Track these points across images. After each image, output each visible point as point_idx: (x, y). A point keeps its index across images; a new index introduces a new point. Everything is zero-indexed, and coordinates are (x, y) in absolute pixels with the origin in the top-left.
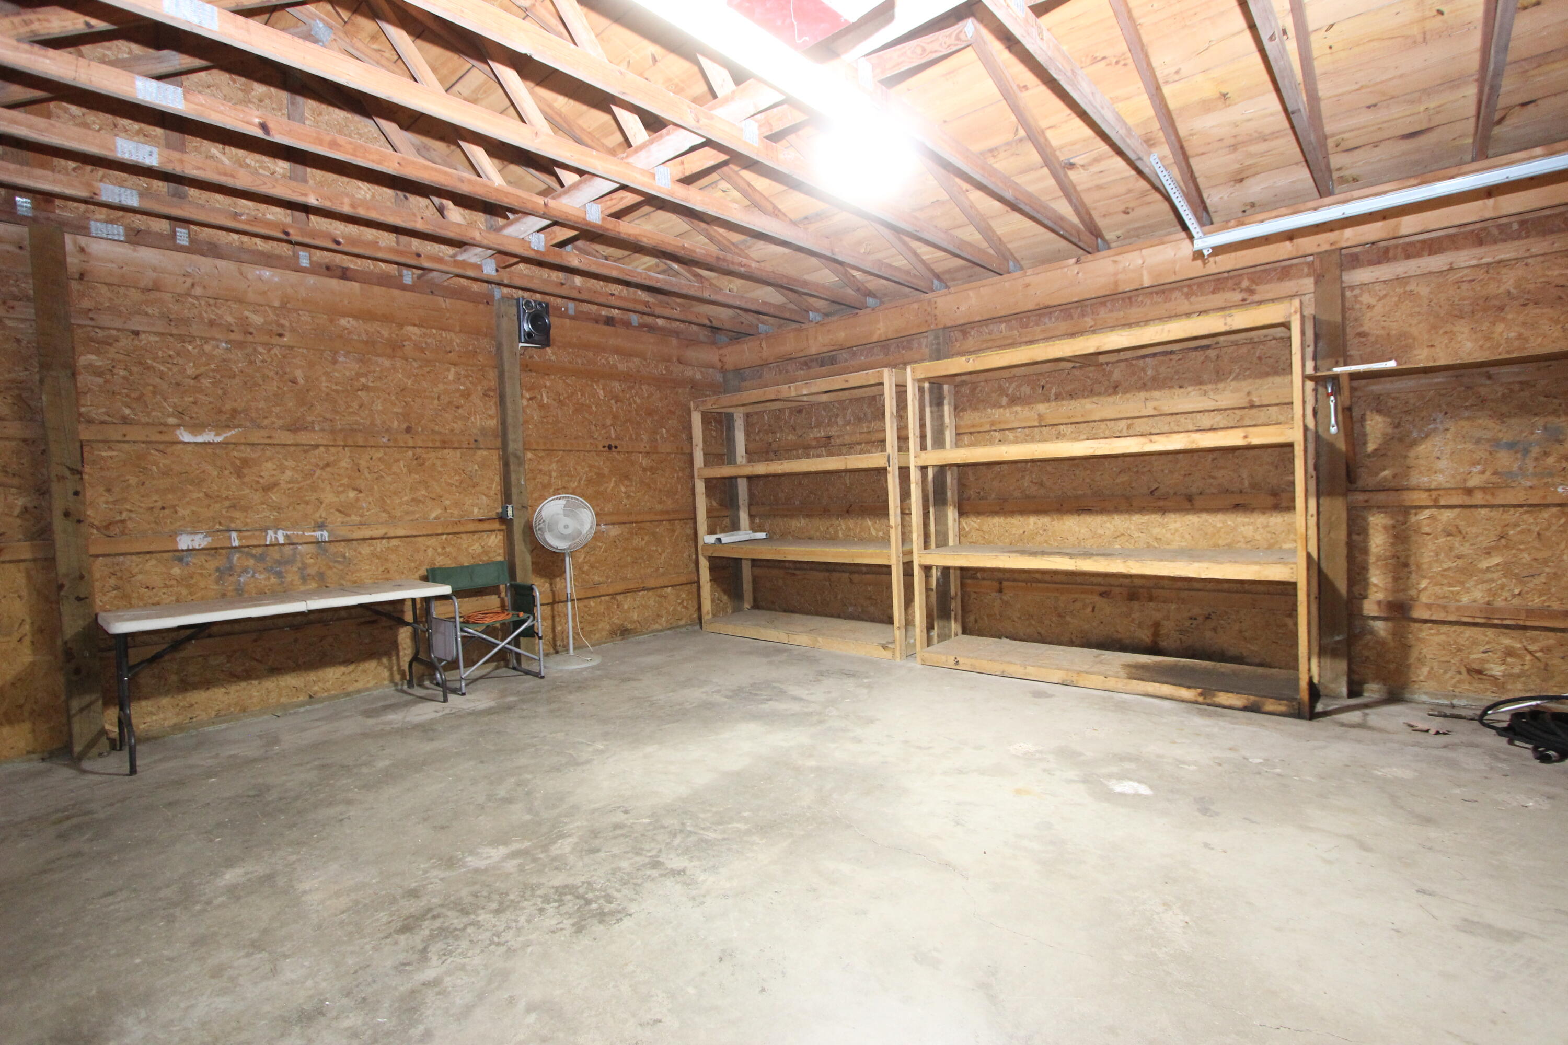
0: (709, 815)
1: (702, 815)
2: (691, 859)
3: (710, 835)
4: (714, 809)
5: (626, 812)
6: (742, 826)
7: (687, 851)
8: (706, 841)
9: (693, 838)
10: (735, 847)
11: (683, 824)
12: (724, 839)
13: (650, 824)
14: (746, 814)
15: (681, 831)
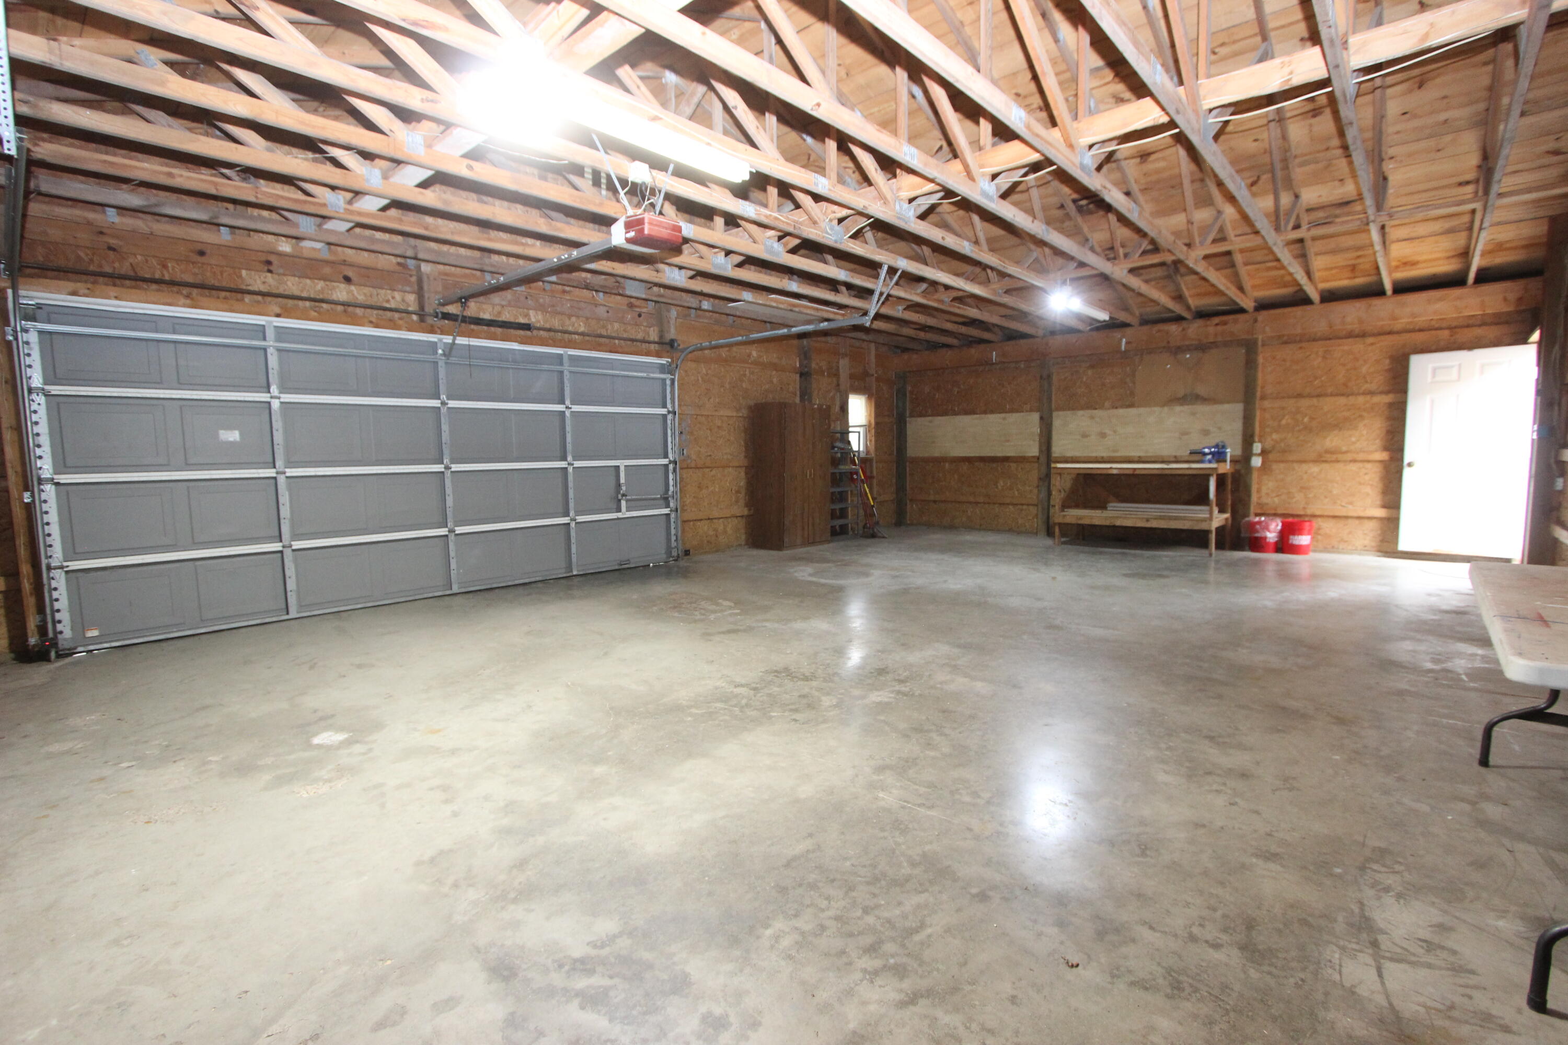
0: (721, 718)
1: (727, 718)
2: (732, 692)
3: (719, 705)
4: (717, 722)
5: (795, 720)
6: (694, 711)
7: (736, 696)
8: (722, 701)
9: (734, 702)
10: (701, 699)
11: (741, 711)
12: (709, 703)
13: (769, 712)
14: (690, 719)
15: (742, 707)
